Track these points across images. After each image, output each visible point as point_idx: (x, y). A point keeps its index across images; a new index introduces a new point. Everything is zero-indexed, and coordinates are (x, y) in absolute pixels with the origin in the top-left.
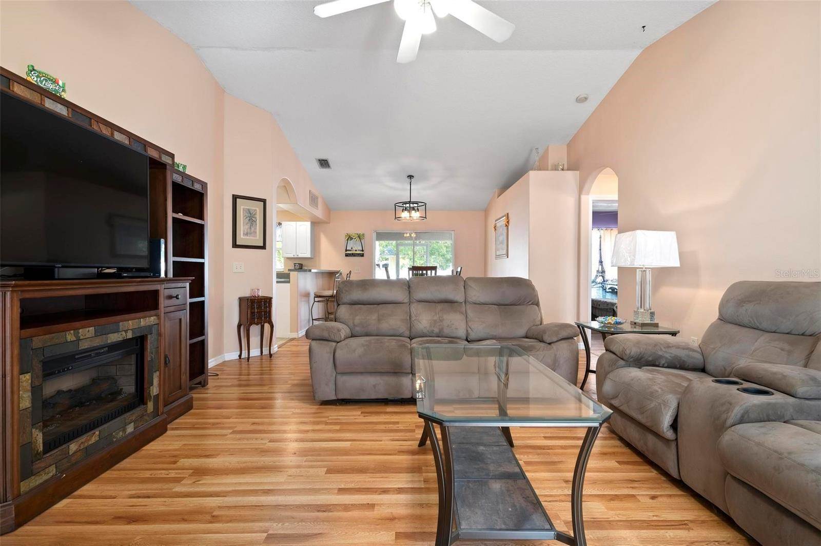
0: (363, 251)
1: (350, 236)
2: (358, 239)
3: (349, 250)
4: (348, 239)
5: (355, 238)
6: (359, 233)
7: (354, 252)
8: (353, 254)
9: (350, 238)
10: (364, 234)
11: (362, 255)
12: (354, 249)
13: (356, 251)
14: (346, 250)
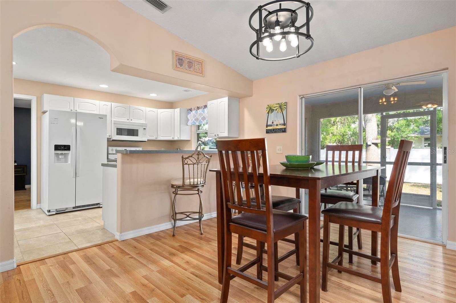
0: (284, 124)
1: (270, 108)
2: (279, 110)
3: (271, 126)
4: (269, 111)
5: (276, 110)
6: (280, 102)
7: (275, 127)
8: (274, 129)
9: (271, 110)
10: (286, 103)
11: (284, 131)
12: (275, 123)
13: (277, 125)
14: (267, 126)
